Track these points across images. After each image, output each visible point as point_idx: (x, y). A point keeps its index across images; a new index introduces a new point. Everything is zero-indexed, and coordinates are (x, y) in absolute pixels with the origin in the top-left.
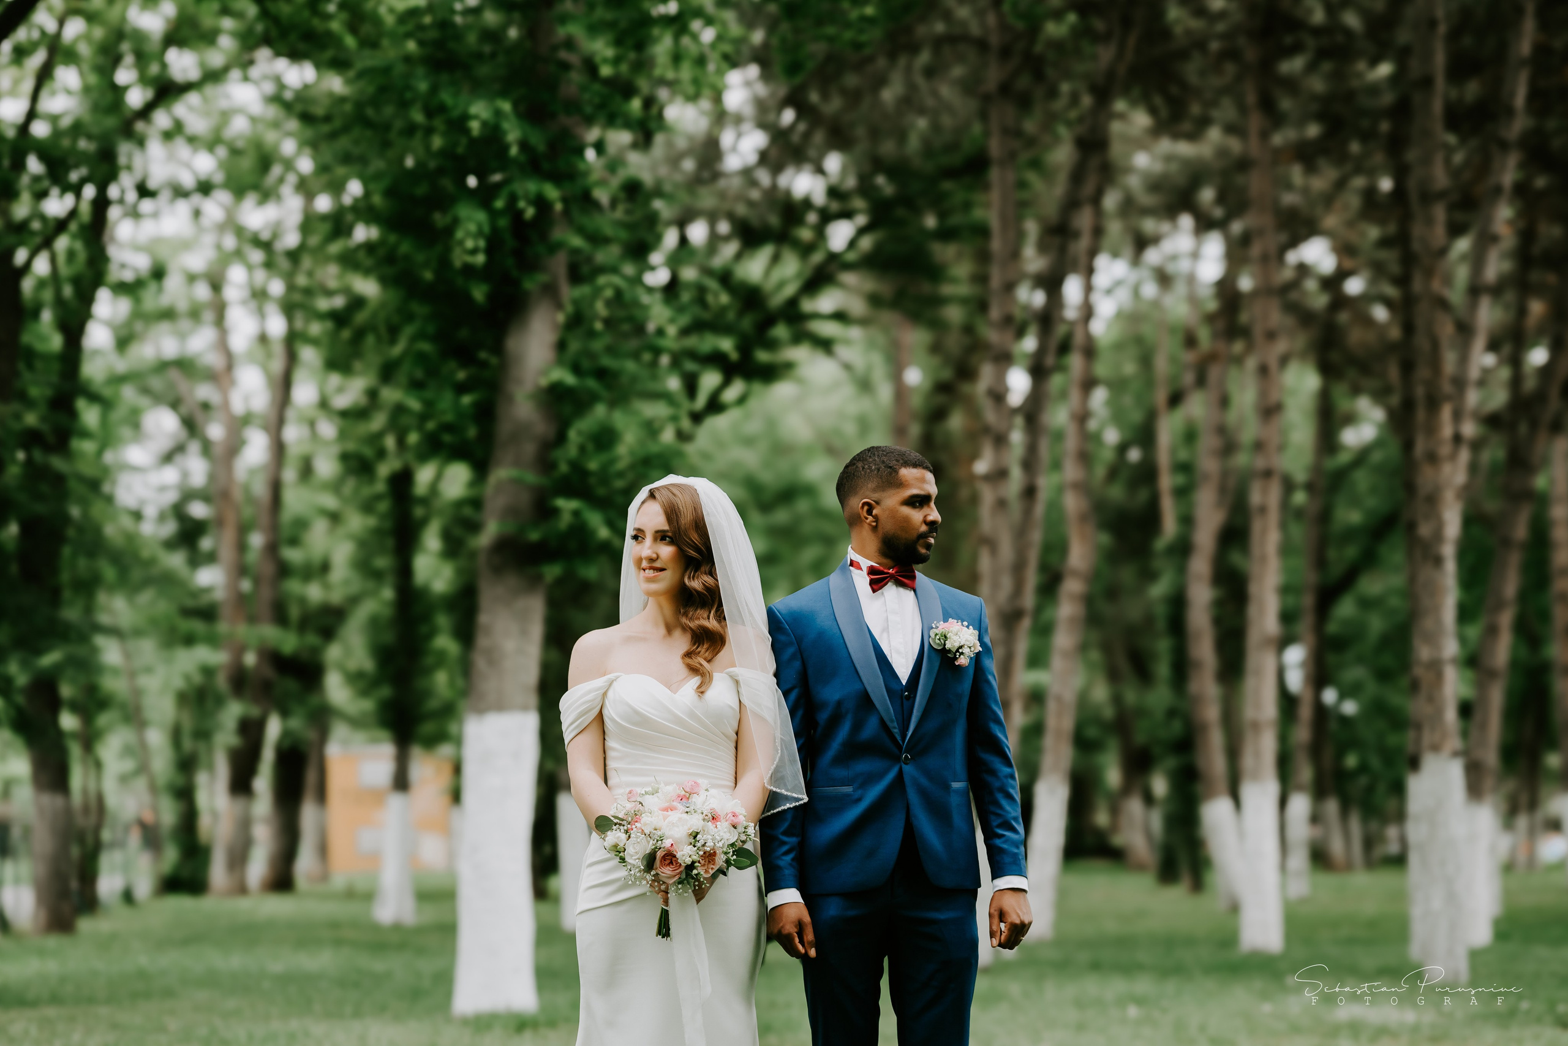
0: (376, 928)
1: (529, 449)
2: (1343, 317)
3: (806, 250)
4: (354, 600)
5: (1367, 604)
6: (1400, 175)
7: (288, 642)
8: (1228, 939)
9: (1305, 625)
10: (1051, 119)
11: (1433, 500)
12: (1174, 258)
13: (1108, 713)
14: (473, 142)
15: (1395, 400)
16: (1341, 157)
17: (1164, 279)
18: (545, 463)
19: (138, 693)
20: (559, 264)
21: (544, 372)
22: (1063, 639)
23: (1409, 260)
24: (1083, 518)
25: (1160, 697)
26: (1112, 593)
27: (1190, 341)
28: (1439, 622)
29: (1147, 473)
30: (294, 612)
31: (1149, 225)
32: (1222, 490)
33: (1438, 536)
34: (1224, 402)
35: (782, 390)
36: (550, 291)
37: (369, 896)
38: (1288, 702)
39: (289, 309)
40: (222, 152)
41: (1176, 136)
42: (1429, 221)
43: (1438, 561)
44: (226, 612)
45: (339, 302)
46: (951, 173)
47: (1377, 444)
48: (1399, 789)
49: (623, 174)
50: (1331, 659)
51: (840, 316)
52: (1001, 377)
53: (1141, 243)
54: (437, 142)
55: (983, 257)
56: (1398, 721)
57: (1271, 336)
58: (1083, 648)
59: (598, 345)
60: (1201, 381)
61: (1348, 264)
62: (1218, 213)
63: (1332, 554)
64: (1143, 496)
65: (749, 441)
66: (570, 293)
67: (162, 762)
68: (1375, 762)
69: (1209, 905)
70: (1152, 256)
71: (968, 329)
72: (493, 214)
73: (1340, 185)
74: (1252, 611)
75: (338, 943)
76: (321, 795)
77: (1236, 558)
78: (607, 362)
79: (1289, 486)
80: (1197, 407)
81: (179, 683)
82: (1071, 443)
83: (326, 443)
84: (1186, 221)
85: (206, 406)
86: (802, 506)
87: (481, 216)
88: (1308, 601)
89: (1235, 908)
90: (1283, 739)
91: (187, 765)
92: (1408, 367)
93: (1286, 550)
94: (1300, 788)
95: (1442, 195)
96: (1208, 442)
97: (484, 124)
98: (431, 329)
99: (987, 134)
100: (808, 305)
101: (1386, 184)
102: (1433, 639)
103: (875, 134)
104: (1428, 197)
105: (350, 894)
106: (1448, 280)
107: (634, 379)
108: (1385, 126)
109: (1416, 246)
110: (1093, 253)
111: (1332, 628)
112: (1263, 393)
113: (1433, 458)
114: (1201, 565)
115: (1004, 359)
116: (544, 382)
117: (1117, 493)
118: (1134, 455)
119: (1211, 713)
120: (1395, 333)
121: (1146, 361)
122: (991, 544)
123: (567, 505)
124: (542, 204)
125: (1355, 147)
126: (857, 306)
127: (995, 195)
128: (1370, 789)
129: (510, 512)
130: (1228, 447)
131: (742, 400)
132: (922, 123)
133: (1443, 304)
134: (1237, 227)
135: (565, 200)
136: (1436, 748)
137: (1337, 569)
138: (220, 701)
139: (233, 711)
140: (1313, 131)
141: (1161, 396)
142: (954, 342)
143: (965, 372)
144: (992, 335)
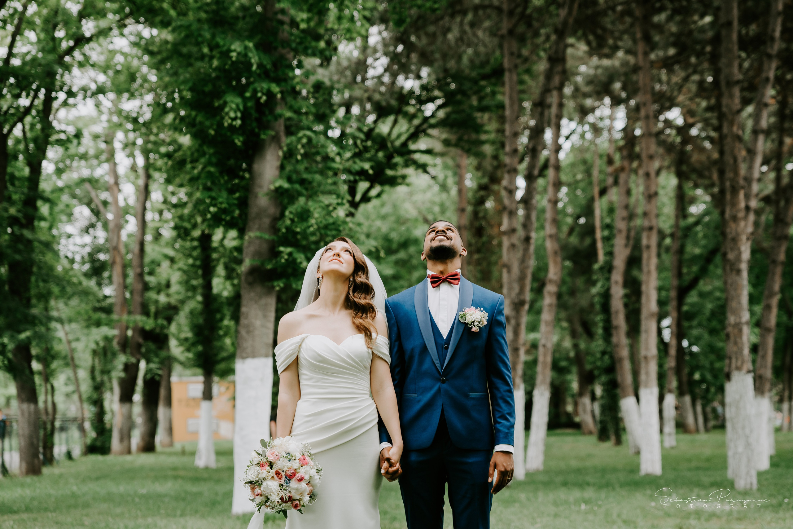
0: (196, 469)
1: (267, 221)
2: (689, 148)
3: (411, 117)
4: (183, 302)
5: (702, 295)
6: (716, 74)
7: (149, 324)
8: (635, 469)
9: (671, 307)
10: (535, 48)
11: (735, 240)
12: (601, 119)
13: (572, 354)
14: (233, 62)
15: (716, 190)
16: (686, 65)
17: (596, 130)
18: (274, 229)
19: (73, 350)
20: (280, 126)
21: (273, 182)
22: (546, 316)
23: (721, 117)
24: (556, 253)
25: (598, 345)
26: (572, 293)
27: (610, 161)
28: (739, 303)
29: (589, 230)
30: (153, 309)
31: (589, 102)
32: (628, 238)
33: (738, 259)
34: (628, 192)
35: (401, 190)
36: (276, 139)
37: (193, 454)
38: (663, 346)
39: (146, 153)
40: (111, 73)
41: (602, 56)
42: (731, 96)
43: (739, 272)
44: (117, 309)
45: (171, 148)
46: (485, 77)
47: (706, 213)
48: (721, 390)
49: (313, 79)
50: (686, 324)
51: (429, 152)
52: (512, 181)
53: (584, 112)
54: (215, 63)
55: (502, 119)
56: (721, 355)
57: (651, 157)
58: (558, 320)
59: (301, 167)
60: (616, 183)
61: (691, 120)
62: (624, 95)
63: (685, 270)
64: (588, 241)
65: (384, 218)
66: (286, 141)
67: (86, 387)
68: (709, 377)
69: (625, 451)
70: (591, 118)
71: (495, 157)
72: (245, 99)
73: (686, 79)
74: (644, 300)
75: (176, 478)
76: (169, 402)
77: (635, 273)
78: (305, 176)
79: (662, 235)
80: (614, 195)
81: (93, 346)
82: (549, 215)
83: (166, 221)
84: (607, 100)
85: (105, 203)
86: (412, 249)
87: (239, 100)
88: (673, 294)
89: (638, 453)
90: (660, 366)
91: (98, 388)
92: (722, 173)
93: (660, 268)
94: (670, 391)
95: (738, 82)
96: (620, 213)
97: (239, 54)
98: (214, 160)
99: (503, 56)
100: (412, 146)
101: (710, 79)
102: (737, 313)
103: (445, 56)
104: (730, 84)
105: (183, 453)
106: (742, 127)
107: (319, 184)
108: (708, 49)
109: (724, 109)
110: (559, 117)
111: (685, 308)
112: (647, 187)
113: (735, 218)
114: (617, 277)
115: (514, 171)
116: (272, 187)
117: (574, 240)
118: (582, 221)
119: (625, 353)
120: (716, 156)
121: (588, 172)
122: (508, 267)
123: (285, 250)
124: (270, 95)
125: (693, 60)
126: (438, 147)
127: (507, 89)
128: (707, 390)
129: (257, 254)
130: (631, 217)
131: (379, 195)
132: (470, 51)
133: (739, 139)
134: (632, 102)
135: (282, 92)
136: (738, 369)
137: (687, 278)
138: (114, 355)
139: (122, 359)
140: (672, 51)
141: (596, 191)
142: (488, 164)
143: (494, 179)
144: (507, 160)
